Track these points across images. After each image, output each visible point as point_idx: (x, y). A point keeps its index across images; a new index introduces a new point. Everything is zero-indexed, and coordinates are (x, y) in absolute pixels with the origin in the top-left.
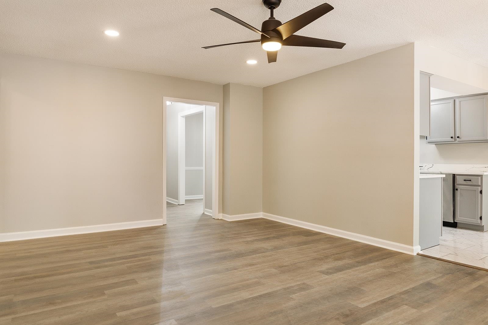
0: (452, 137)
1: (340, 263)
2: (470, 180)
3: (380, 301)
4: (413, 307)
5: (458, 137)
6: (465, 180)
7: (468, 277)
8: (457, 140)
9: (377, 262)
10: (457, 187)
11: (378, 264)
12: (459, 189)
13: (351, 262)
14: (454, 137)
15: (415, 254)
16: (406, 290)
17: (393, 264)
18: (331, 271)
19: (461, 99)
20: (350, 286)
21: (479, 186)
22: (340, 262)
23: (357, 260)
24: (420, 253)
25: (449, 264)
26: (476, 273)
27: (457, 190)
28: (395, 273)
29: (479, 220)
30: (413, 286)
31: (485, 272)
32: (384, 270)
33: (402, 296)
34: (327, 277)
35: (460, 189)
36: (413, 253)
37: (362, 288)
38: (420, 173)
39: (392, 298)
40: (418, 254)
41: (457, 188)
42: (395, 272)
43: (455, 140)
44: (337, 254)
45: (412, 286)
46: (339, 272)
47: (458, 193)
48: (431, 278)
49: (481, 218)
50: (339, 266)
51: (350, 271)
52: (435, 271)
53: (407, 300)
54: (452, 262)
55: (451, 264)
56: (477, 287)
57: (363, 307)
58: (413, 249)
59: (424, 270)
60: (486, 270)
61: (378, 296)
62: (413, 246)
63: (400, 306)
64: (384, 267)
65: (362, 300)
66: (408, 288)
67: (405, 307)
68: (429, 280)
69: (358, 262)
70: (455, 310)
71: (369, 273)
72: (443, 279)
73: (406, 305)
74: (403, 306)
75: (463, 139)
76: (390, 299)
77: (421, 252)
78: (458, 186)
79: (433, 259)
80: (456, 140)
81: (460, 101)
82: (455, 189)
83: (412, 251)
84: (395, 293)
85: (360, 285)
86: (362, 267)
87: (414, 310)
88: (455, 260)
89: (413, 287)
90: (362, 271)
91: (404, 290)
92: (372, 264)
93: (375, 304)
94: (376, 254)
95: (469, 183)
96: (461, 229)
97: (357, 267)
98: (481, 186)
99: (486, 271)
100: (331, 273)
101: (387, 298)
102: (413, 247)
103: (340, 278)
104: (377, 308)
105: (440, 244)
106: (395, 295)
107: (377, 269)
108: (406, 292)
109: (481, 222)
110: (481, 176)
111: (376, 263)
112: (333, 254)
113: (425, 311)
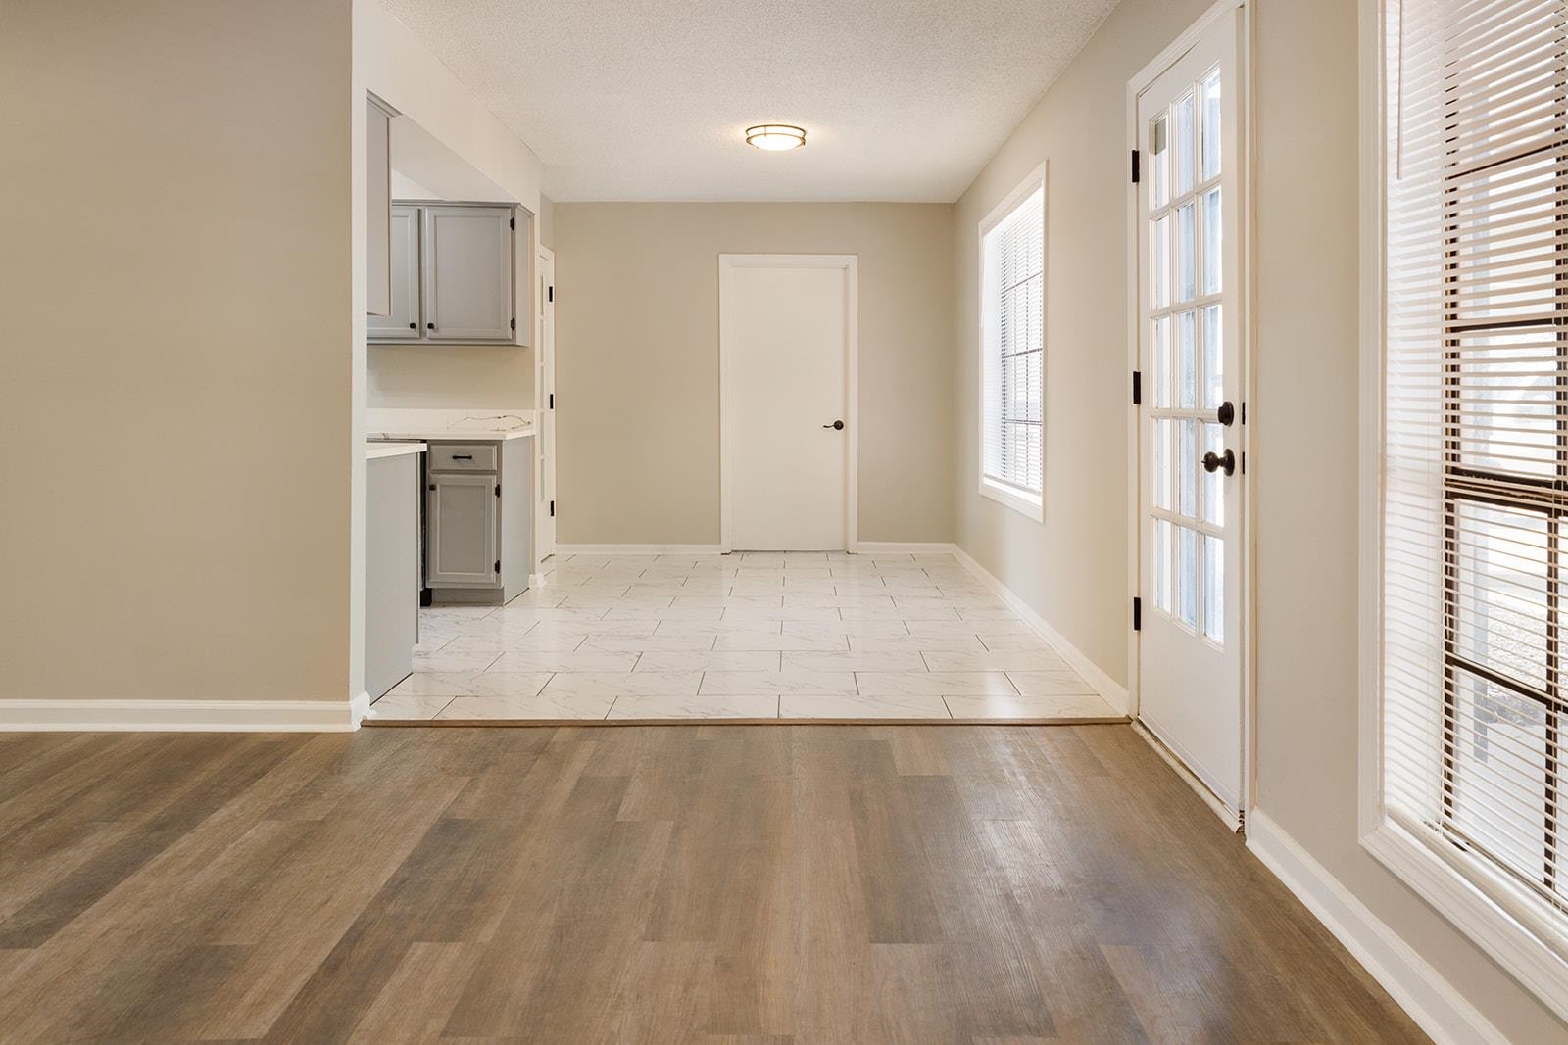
0: (412, 326)
1: (75, 859)
2: (470, 458)
3: (321, 967)
4: (448, 938)
5: (431, 326)
6: (455, 458)
7: (538, 761)
8: (428, 335)
9: (235, 799)
10: (433, 478)
11: (242, 808)
12: (438, 487)
13: (122, 834)
14: (417, 325)
15: (355, 726)
16: (393, 879)
17: (298, 789)
18: (43, 916)
19: (439, 211)
20: (169, 952)
21: (492, 472)
22: (70, 853)
23: (148, 817)
24: (369, 718)
25: (470, 734)
26: (552, 741)
27: (433, 488)
28: (322, 821)
29: (494, 573)
30: (408, 852)
31: (569, 729)
32: (275, 824)
33: (390, 909)
34: (34, 956)
35: (441, 486)
36: (350, 723)
37: (226, 941)
38: (368, 441)
39: (359, 935)
40: (365, 724)
41: (433, 482)
42: (320, 818)
43: (422, 334)
44: (41, 819)
45: (402, 854)
46: (86, 906)
47: (436, 498)
48: (444, 800)
49: (497, 567)
50: (74, 873)
51: (137, 878)
52: (443, 769)
53: (412, 916)
54: (476, 724)
55: (474, 729)
56: (577, 786)
57: (265, 1030)
58: (350, 711)
59: (410, 779)
60: (569, 723)
61: (304, 948)
62: (348, 699)
63: (400, 957)
64: (273, 813)
65: (248, 999)
66: (392, 868)
67: (420, 949)
68: (441, 808)
69: (158, 826)
70: (562, 891)
71: (223, 857)
72: (478, 791)
73: (419, 939)
74: (410, 951)
75: (443, 332)
76: (355, 941)
77: (372, 715)
78: (437, 475)
79: (419, 729)
80: (426, 335)
81: (435, 217)
82: (428, 488)
83: (347, 716)
84: (362, 906)
85: (209, 931)
86: (185, 842)
87: (453, 950)
88: (480, 715)
89: (410, 857)
90: (190, 860)
91: (384, 882)
92: (216, 818)
93: (309, 989)
94: (215, 766)
95: (466, 465)
96: (444, 606)
97: (161, 849)
98: (498, 472)
99: (570, 726)
100: (48, 929)
101: (340, 943)
102: (350, 702)
103: (104, 935)
104: (322, 1004)
105: (414, 667)
106: (364, 915)
107: (249, 829)
108: (395, 887)
109: (498, 579)
110: (498, 443)
111: (235, 805)
112: (24, 826)
113: (487, 934)
